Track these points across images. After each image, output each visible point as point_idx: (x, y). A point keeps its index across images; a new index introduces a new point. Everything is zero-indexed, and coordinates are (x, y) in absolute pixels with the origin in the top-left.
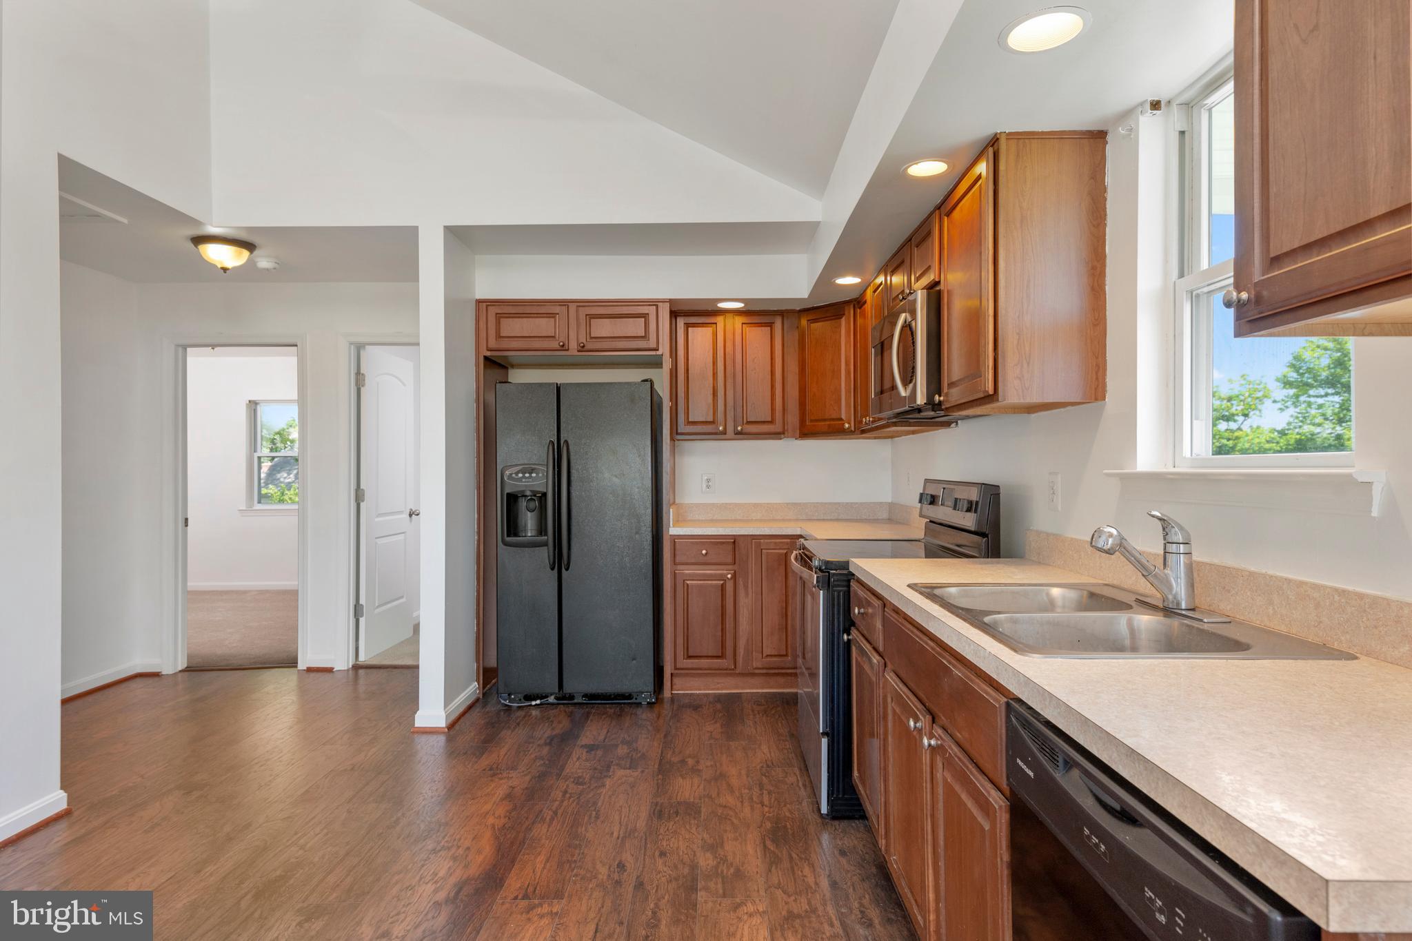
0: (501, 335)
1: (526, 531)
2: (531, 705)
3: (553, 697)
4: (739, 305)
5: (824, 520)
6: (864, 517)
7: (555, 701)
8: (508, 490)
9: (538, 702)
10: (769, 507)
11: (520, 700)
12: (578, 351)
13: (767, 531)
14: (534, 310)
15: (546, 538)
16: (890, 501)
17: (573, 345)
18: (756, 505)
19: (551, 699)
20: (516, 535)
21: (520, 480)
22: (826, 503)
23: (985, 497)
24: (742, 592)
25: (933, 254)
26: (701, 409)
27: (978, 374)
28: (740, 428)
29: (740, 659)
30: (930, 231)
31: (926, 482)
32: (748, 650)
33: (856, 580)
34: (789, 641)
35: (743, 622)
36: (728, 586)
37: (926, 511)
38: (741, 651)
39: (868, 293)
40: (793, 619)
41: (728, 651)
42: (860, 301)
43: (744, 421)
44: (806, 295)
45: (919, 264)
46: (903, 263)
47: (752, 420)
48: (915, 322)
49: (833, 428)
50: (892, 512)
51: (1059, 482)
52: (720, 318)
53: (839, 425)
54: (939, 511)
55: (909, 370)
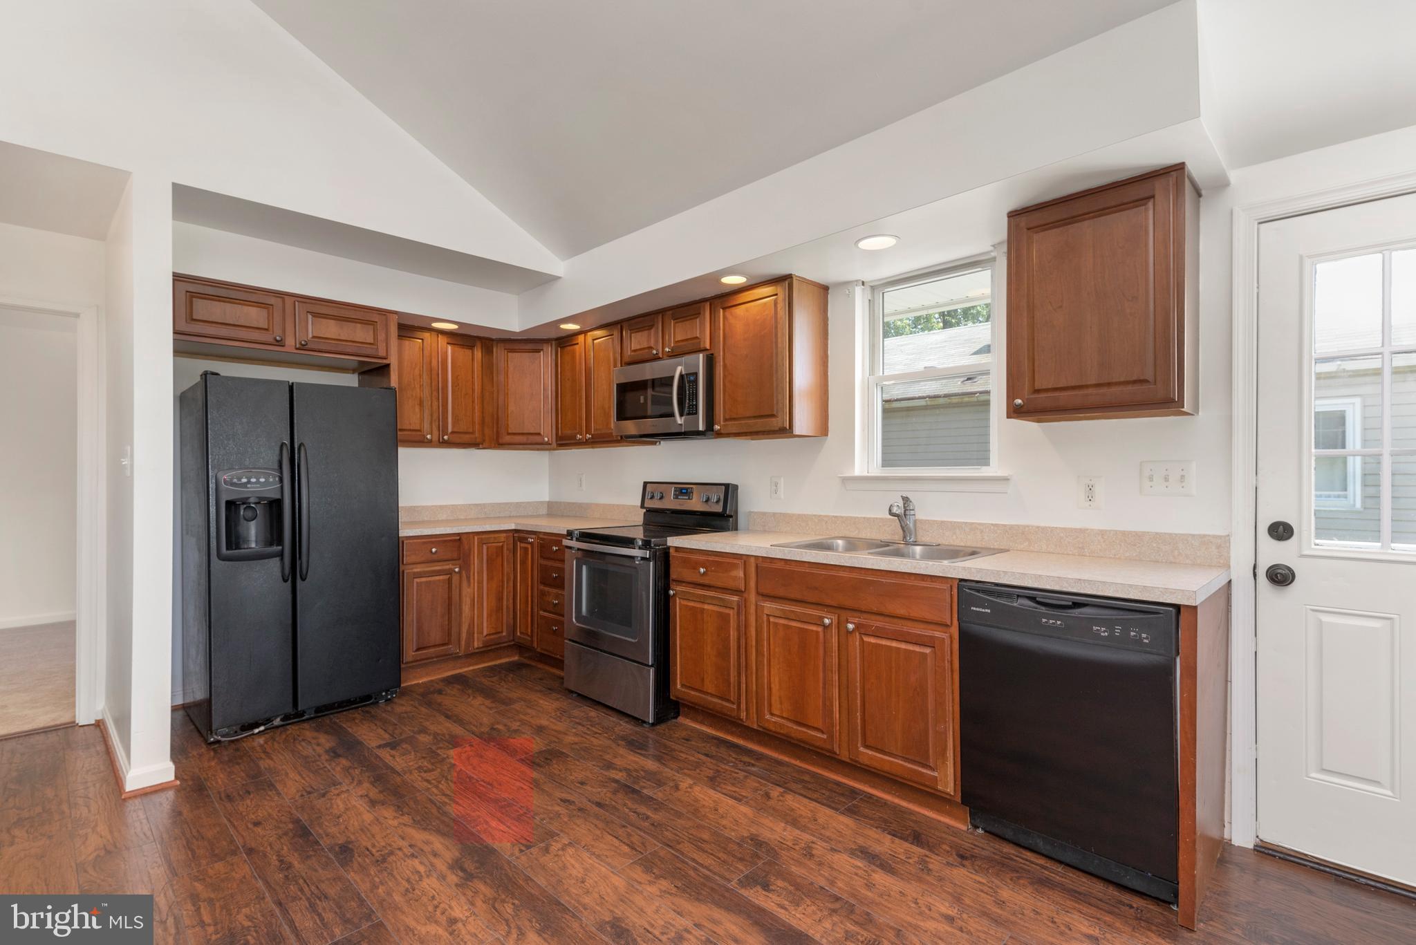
0: (194, 317)
1: (247, 541)
2: (253, 734)
3: (278, 719)
4: (454, 327)
5: (499, 517)
6: (530, 514)
7: (282, 723)
8: (225, 498)
9: (262, 728)
10: (454, 508)
11: (236, 732)
12: (297, 349)
13: (488, 528)
14: (233, 294)
15: (280, 548)
16: (547, 500)
17: (290, 341)
18: (441, 507)
19: (277, 722)
20: (238, 548)
21: (245, 485)
22: (500, 504)
23: (729, 491)
24: (465, 584)
25: (702, 330)
26: (411, 416)
27: (773, 416)
28: (446, 437)
29: (463, 643)
30: (697, 314)
31: (645, 484)
32: (470, 634)
33: (677, 549)
34: (505, 621)
35: (466, 609)
36: (455, 579)
37: (649, 504)
38: (464, 635)
39: (581, 338)
40: (508, 600)
41: (454, 637)
42: (565, 342)
43: (450, 430)
44: (517, 330)
45: (678, 332)
46: (651, 327)
47: (456, 430)
48: (696, 374)
49: (530, 441)
50: (554, 509)
51: (782, 482)
52: (426, 335)
53: (537, 439)
54: (670, 503)
55: (688, 408)
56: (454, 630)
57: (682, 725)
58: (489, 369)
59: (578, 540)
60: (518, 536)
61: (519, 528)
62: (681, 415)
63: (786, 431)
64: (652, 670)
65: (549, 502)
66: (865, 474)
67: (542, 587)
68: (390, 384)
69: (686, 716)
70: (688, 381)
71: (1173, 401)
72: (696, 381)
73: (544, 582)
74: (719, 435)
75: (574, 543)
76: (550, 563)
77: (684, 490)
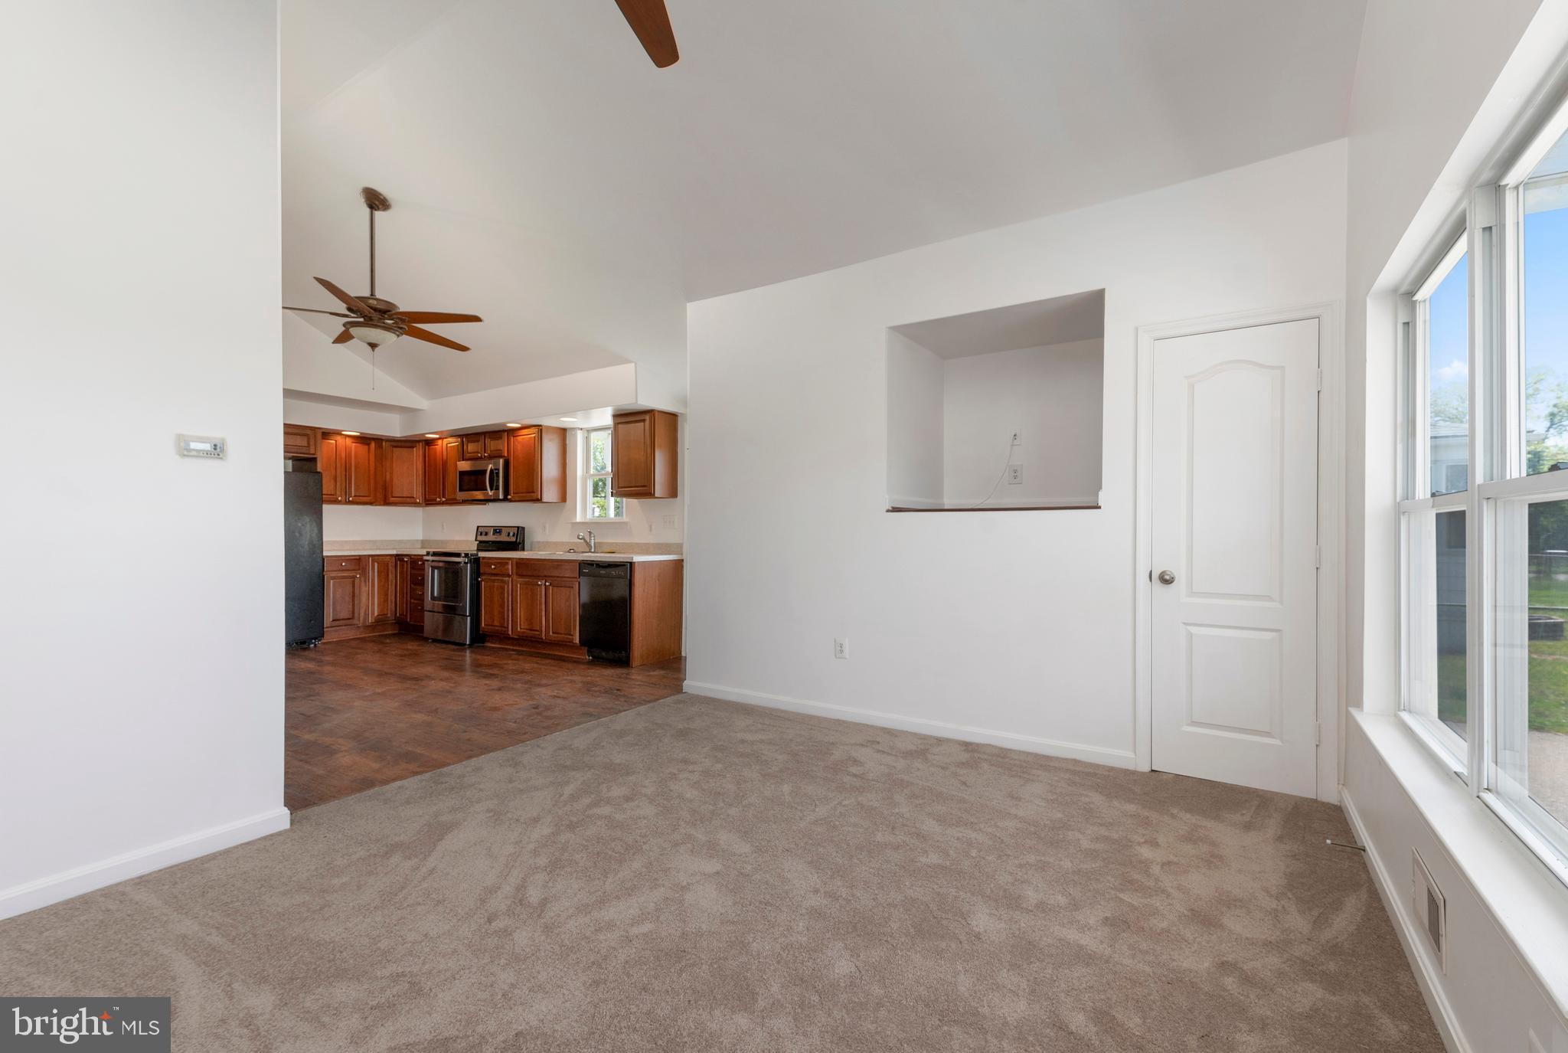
4: (357, 434)
13: (378, 553)
16: (421, 538)
23: (520, 531)
24: (363, 584)
25: (502, 445)
26: (327, 487)
27: (533, 492)
28: (351, 499)
29: (361, 619)
30: (500, 438)
31: (478, 527)
32: (366, 614)
33: (484, 558)
34: (389, 607)
35: (364, 599)
36: (357, 581)
37: (480, 538)
38: (362, 614)
39: (440, 442)
40: (391, 595)
41: (356, 615)
42: (429, 443)
43: (353, 495)
44: (399, 436)
45: (492, 445)
46: (478, 441)
47: (357, 494)
48: (498, 470)
49: (408, 501)
50: (424, 543)
51: (547, 526)
52: (339, 438)
53: (412, 500)
54: (491, 537)
55: (494, 486)
56: (356, 611)
57: (487, 647)
58: (381, 458)
59: (432, 556)
60: (399, 558)
61: (399, 553)
62: (491, 490)
63: (539, 500)
64: (469, 618)
65: (422, 541)
66: (583, 521)
67: (412, 586)
68: (316, 469)
69: (488, 641)
70: (494, 474)
71: (651, 493)
72: (498, 474)
73: (412, 582)
74: (510, 501)
75: (430, 558)
76: (415, 572)
77: (498, 530)
